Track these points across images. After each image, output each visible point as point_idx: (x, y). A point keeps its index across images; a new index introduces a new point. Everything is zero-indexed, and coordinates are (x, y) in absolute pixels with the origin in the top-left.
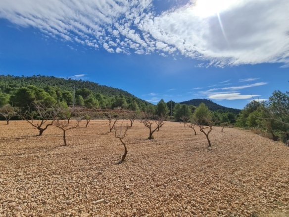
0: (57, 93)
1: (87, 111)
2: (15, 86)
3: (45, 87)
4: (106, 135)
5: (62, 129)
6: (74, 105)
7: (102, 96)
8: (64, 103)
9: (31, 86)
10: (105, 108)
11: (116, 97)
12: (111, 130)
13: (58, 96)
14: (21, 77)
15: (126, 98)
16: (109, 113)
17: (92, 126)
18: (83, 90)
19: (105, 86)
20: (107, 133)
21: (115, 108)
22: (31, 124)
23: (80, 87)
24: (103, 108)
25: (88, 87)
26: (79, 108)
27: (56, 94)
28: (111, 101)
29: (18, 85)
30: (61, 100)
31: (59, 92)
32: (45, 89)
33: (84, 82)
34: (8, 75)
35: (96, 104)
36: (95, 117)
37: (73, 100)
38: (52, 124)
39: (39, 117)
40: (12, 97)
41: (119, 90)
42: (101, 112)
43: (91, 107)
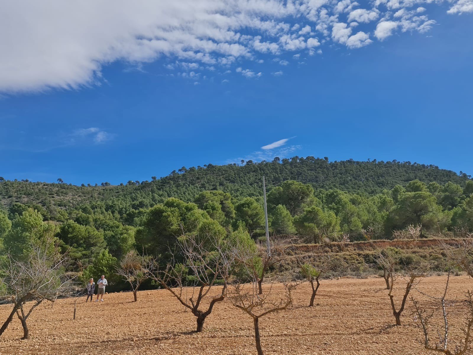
0: (223, 209)
1: (307, 250)
2: (141, 205)
3: (197, 196)
4: (384, 337)
5: (249, 313)
6: (268, 237)
7: (345, 197)
8: (243, 234)
9: (170, 199)
10: (360, 237)
11: (396, 192)
12: (397, 315)
13: (228, 214)
14: (150, 180)
15: (433, 189)
16: (378, 251)
17: (330, 300)
18: (288, 186)
19: (350, 161)
20: (386, 329)
21: (396, 233)
22: (179, 299)
23: (276, 181)
24: (356, 237)
25: (299, 174)
26: (283, 245)
27: (220, 211)
28: (380, 209)
29: (147, 201)
30: (235, 227)
31: (228, 203)
32: (196, 201)
33: (285, 161)
34: (129, 182)
35: (329, 224)
36: (334, 268)
37: (265, 220)
38: (221, 299)
39: (190, 277)
40: (139, 232)
41: (399, 165)
42: (351, 252)
43: (316, 238)
